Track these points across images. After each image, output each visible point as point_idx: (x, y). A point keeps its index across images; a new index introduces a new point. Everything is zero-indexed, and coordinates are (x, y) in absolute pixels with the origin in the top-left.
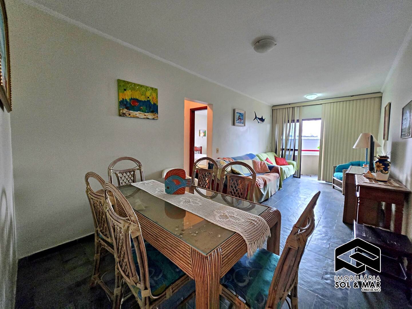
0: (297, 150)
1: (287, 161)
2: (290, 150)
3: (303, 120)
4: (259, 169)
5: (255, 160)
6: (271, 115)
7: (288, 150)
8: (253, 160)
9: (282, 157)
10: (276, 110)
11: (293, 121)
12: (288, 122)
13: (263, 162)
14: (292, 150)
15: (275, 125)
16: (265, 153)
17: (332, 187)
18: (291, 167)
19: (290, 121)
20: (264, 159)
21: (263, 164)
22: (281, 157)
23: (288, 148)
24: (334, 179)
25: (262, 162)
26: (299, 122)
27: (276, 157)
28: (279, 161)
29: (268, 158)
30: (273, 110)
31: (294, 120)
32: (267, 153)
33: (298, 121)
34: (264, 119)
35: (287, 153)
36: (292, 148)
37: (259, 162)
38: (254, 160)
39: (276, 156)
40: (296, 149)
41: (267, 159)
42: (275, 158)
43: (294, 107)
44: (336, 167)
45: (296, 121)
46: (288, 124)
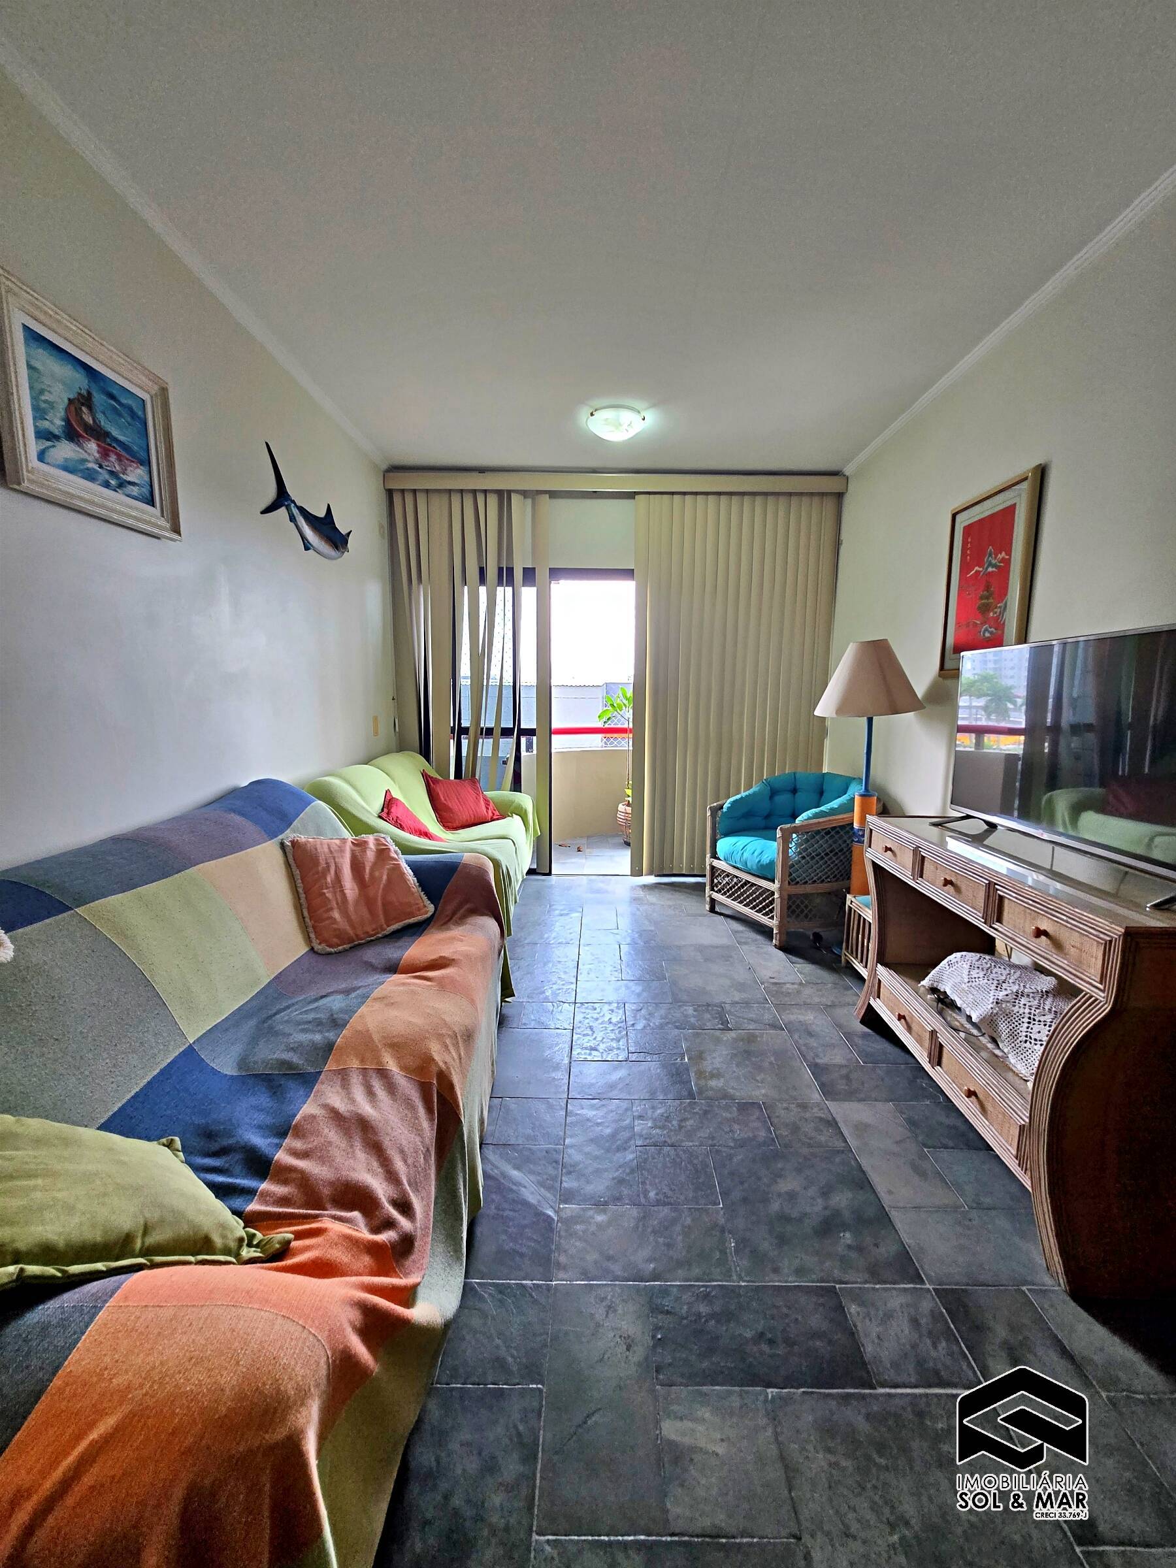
0: (531, 732)
1: (488, 794)
2: (497, 732)
3: (556, 573)
4: (351, 908)
5: (302, 838)
6: (381, 527)
7: (489, 732)
8: (288, 836)
9: (458, 774)
10: (409, 499)
11: (506, 576)
12: (482, 580)
13: (370, 839)
14: (507, 732)
15: (410, 595)
16: (367, 762)
17: (708, 907)
18: (512, 825)
19: (492, 573)
20: (369, 808)
21: (370, 855)
22: (452, 777)
23: (488, 722)
24: (713, 868)
25: (361, 845)
26: (535, 586)
27: (435, 781)
28: (453, 804)
29: (396, 794)
30: (390, 493)
31: (510, 571)
32: (381, 761)
33: (529, 575)
34: (344, 532)
35: (486, 747)
36: (507, 723)
37: (341, 850)
38: (294, 843)
39: (433, 774)
40: (523, 726)
41: (389, 803)
42: (431, 786)
43: (509, 492)
44: (721, 807)
45: (518, 575)
46: (483, 590)
